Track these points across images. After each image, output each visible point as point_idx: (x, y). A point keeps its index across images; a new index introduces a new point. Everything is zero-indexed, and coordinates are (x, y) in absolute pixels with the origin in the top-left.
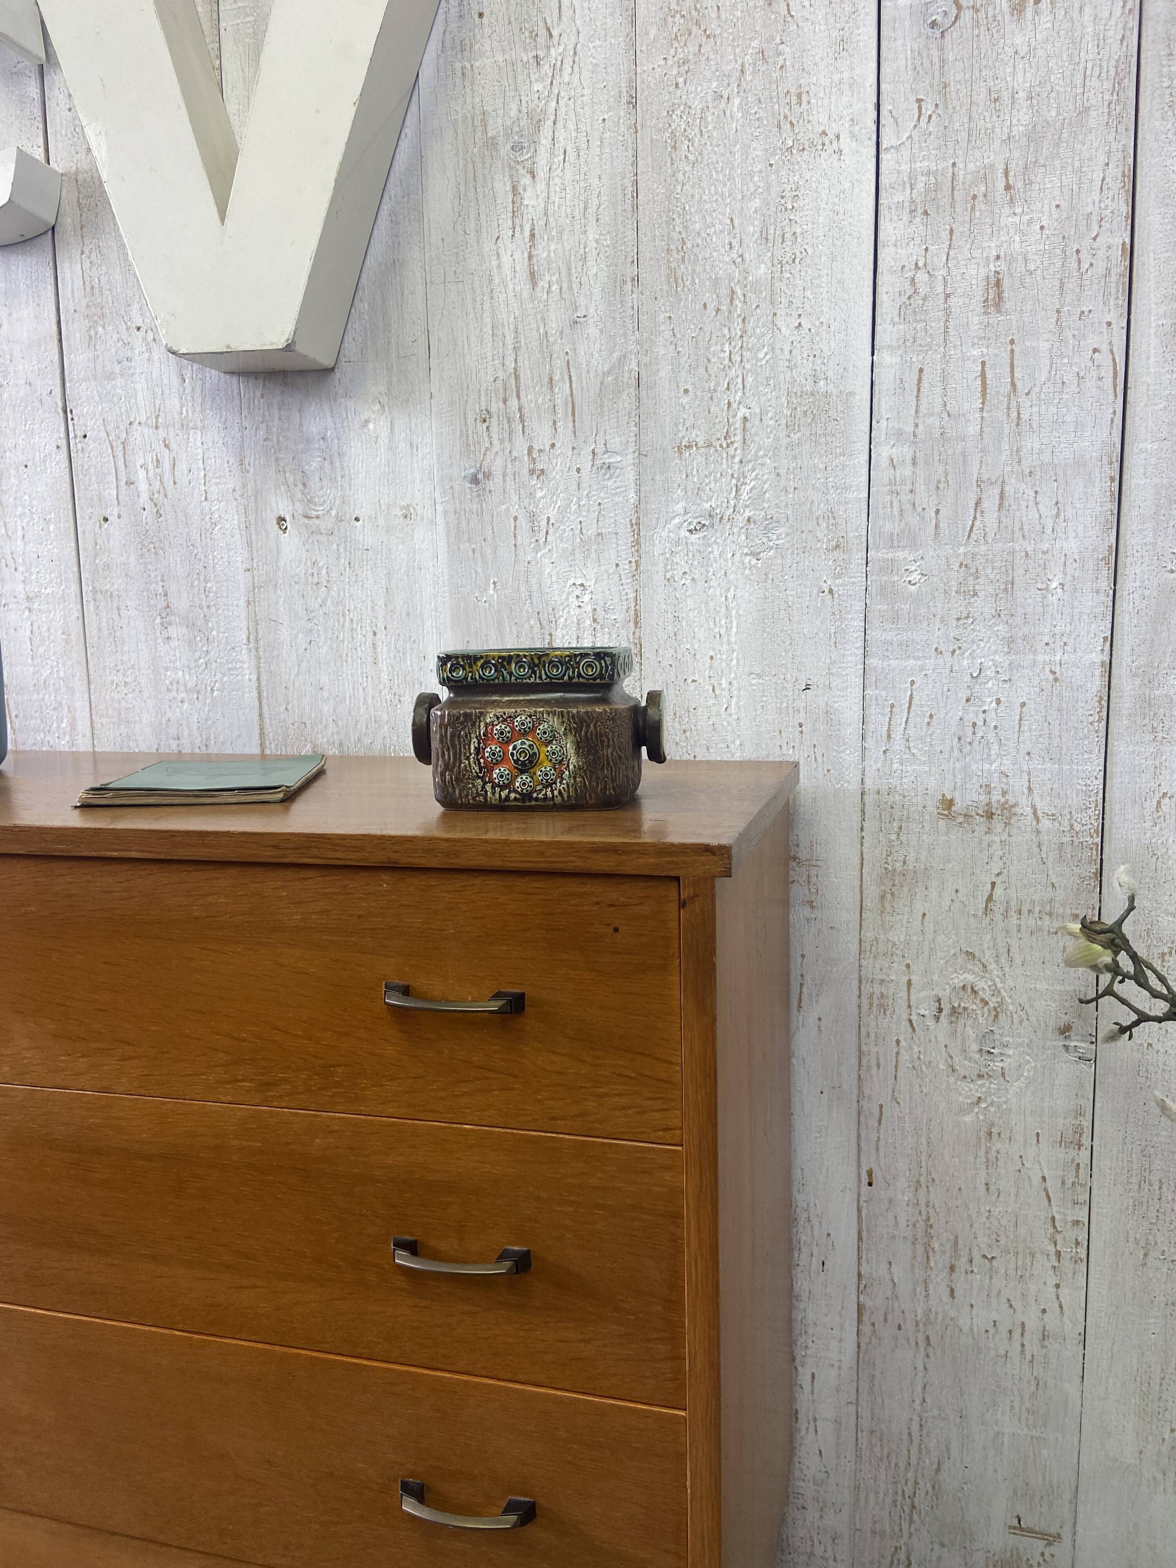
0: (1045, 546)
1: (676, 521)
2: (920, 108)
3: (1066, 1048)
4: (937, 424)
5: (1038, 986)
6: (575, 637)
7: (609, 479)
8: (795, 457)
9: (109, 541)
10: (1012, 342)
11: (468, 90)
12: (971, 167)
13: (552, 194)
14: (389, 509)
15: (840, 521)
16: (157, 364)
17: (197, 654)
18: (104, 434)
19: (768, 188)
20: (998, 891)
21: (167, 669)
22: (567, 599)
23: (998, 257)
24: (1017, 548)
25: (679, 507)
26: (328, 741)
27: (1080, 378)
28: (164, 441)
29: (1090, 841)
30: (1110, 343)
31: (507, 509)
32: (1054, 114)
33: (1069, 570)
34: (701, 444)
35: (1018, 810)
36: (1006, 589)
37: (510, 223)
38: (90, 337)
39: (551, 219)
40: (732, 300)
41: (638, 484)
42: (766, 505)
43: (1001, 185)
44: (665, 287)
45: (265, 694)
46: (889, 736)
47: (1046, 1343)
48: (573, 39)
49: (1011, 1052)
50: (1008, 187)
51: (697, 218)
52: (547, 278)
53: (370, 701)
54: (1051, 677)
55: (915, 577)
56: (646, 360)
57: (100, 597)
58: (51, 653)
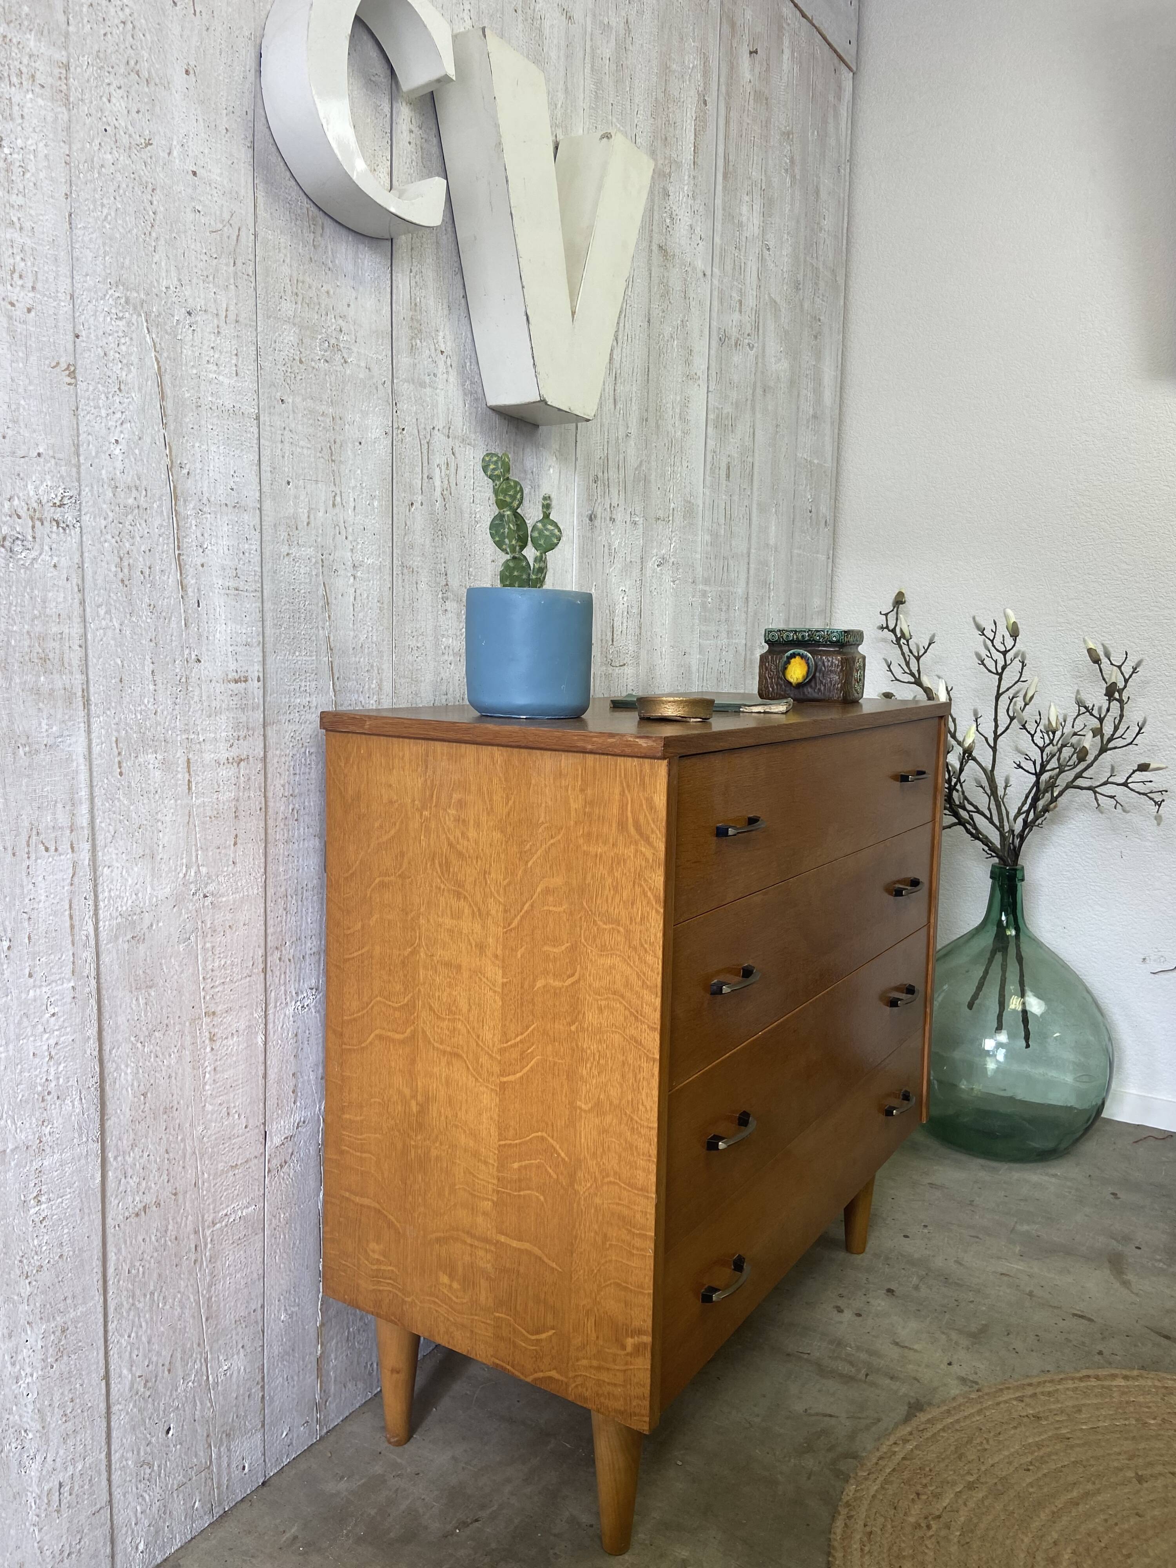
0: (735, 590)
1: (654, 559)
4: (716, 528)
6: (621, 622)
7: (635, 530)
8: (685, 533)
9: (414, 523)
10: (731, 495)
12: (725, 411)
15: (694, 568)
16: (452, 386)
18: (416, 431)
19: (682, 392)
22: (620, 599)
23: (729, 456)
24: (730, 590)
25: (654, 552)
28: (452, 449)
31: (601, 540)
34: (662, 518)
36: (728, 609)
38: (412, 346)
39: (622, 371)
40: (672, 444)
41: (643, 535)
42: (677, 556)
43: (730, 423)
44: (655, 429)
50: (732, 425)
51: (664, 396)
52: (620, 404)
57: (405, 571)
58: (368, 619)
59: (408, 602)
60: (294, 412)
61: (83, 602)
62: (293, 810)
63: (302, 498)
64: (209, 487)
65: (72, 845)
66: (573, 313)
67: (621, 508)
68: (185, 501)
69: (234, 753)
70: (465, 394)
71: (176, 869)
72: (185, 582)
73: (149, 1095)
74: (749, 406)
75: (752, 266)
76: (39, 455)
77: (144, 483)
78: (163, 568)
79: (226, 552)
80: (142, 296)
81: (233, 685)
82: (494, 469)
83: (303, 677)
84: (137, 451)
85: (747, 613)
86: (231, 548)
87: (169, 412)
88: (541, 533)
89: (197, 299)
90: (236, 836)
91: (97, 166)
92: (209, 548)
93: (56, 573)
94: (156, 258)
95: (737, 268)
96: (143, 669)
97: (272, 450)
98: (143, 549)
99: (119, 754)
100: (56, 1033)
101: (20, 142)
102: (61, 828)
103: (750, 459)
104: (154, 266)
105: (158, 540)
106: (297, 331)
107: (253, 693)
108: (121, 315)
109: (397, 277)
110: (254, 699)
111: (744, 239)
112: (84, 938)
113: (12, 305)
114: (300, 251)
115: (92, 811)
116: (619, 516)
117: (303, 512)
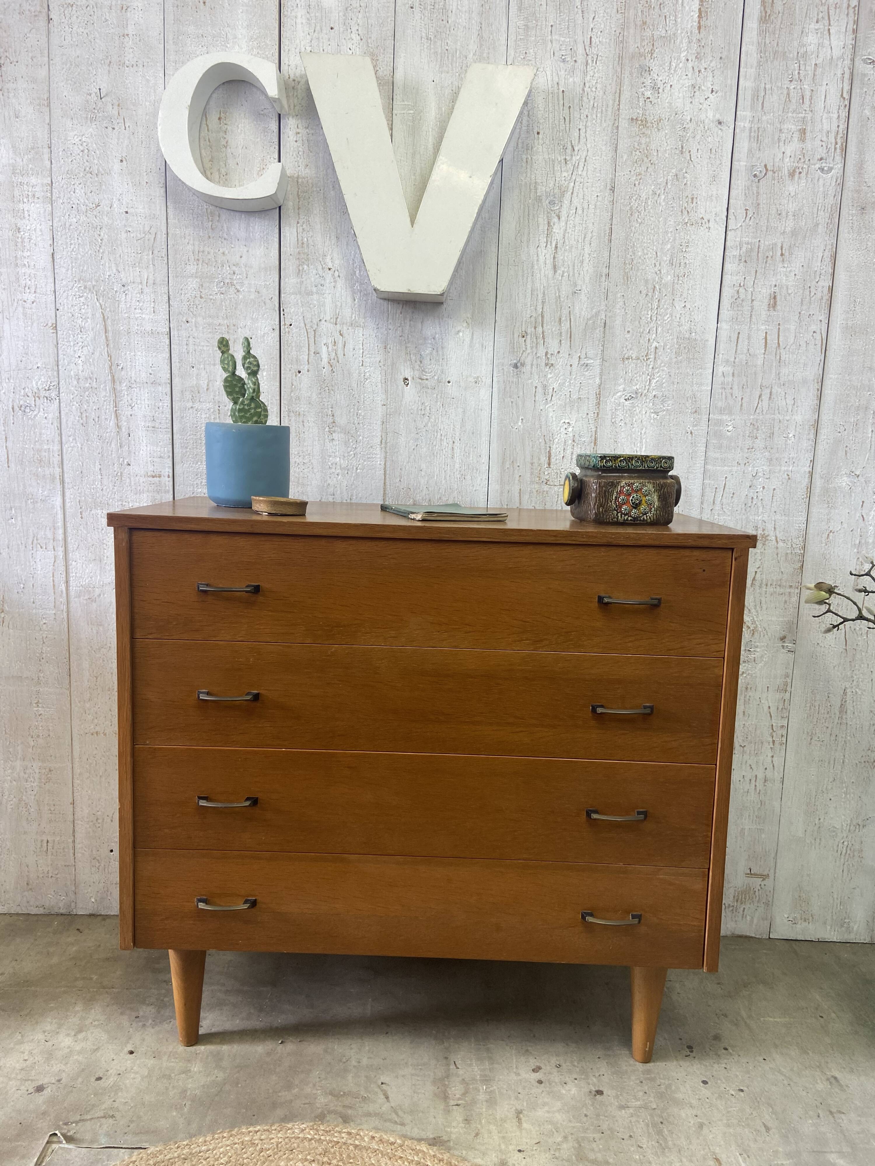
0: (788, 418)
1: (619, 394)
2: (746, 213)
3: (783, 646)
4: (744, 359)
5: (773, 619)
6: (563, 449)
7: (587, 371)
8: (678, 368)
9: (300, 384)
10: (779, 324)
11: (528, 170)
12: (767, 243)
13: (568, 228)
14: (467, 378)
15: (697, 399)
16: (340, 289)
17: (349, 449)
18: (303, 325)
19: (675, 239)
20: (758, 576)
21: (330, 456)
22: (560, 430)
23: (776, 286)
24: (776, 417)
25: (621, 388)
26: (422, 499)
27: (807, 344)
28: (340, 332)
29: (799, 552)
30: (821, 329)
31: (532, 383)
32: (803, 224)
33: (798, 429)
34: (634, 358)
35: (769, 538)
36: (770, 437)
37: (545, 240)
38: (299, 270)
39: (567, 241)
40: (654, 290)
41: (601, 375)
42: (663, 390)
43: (779, 253)
44: (622, 281)
45: (388, 472)
46: (714, 502)
47: (766, 784)
48: (585, 153)
49: (758, 650)
50: (782, 255)
51: (640, 250)
52: (562, 269)
53: (448, 478)
54: (787, 477)
55: (730, 428)
56: (609, 314)
57: (292, 414)
60: (196, 327)
61: (61, 435)
63: (203, 374)
64: (135, 374)
65: (54, 547)
67: (564, 355)
68: (120, 383)
70: (354, 293)
72: (120, 424)
73: (99, 678)
76: (38, 367)
77: (95, 376)
78: (107, 417)
79: (147, 407)
80: (94, 283)
81: (151, 479)
84: (91, 360)
86: (150, 406)
87: (110, 338)
89: (129, 277)
91: (67, 226)
92: (136, 406)
93: (46, 421)
94: (103, 262)
96: (95, 468)
97: (179, 350)
98: (94, 408)
99: (81, 508)
100: (46, 632)
101: (28, 228)
102: (49, 539)
104: (101, 267)
105: (104, 403)
106: (198, 280)
107: (165, 484)
108: (82, 295)
109: (285, 230)
110: (166, 487)
112: (60, 592)
113: (25, 301)
114: (201, 234)
115: (65, 533)
116: (560, 362)
117: (204, 384)
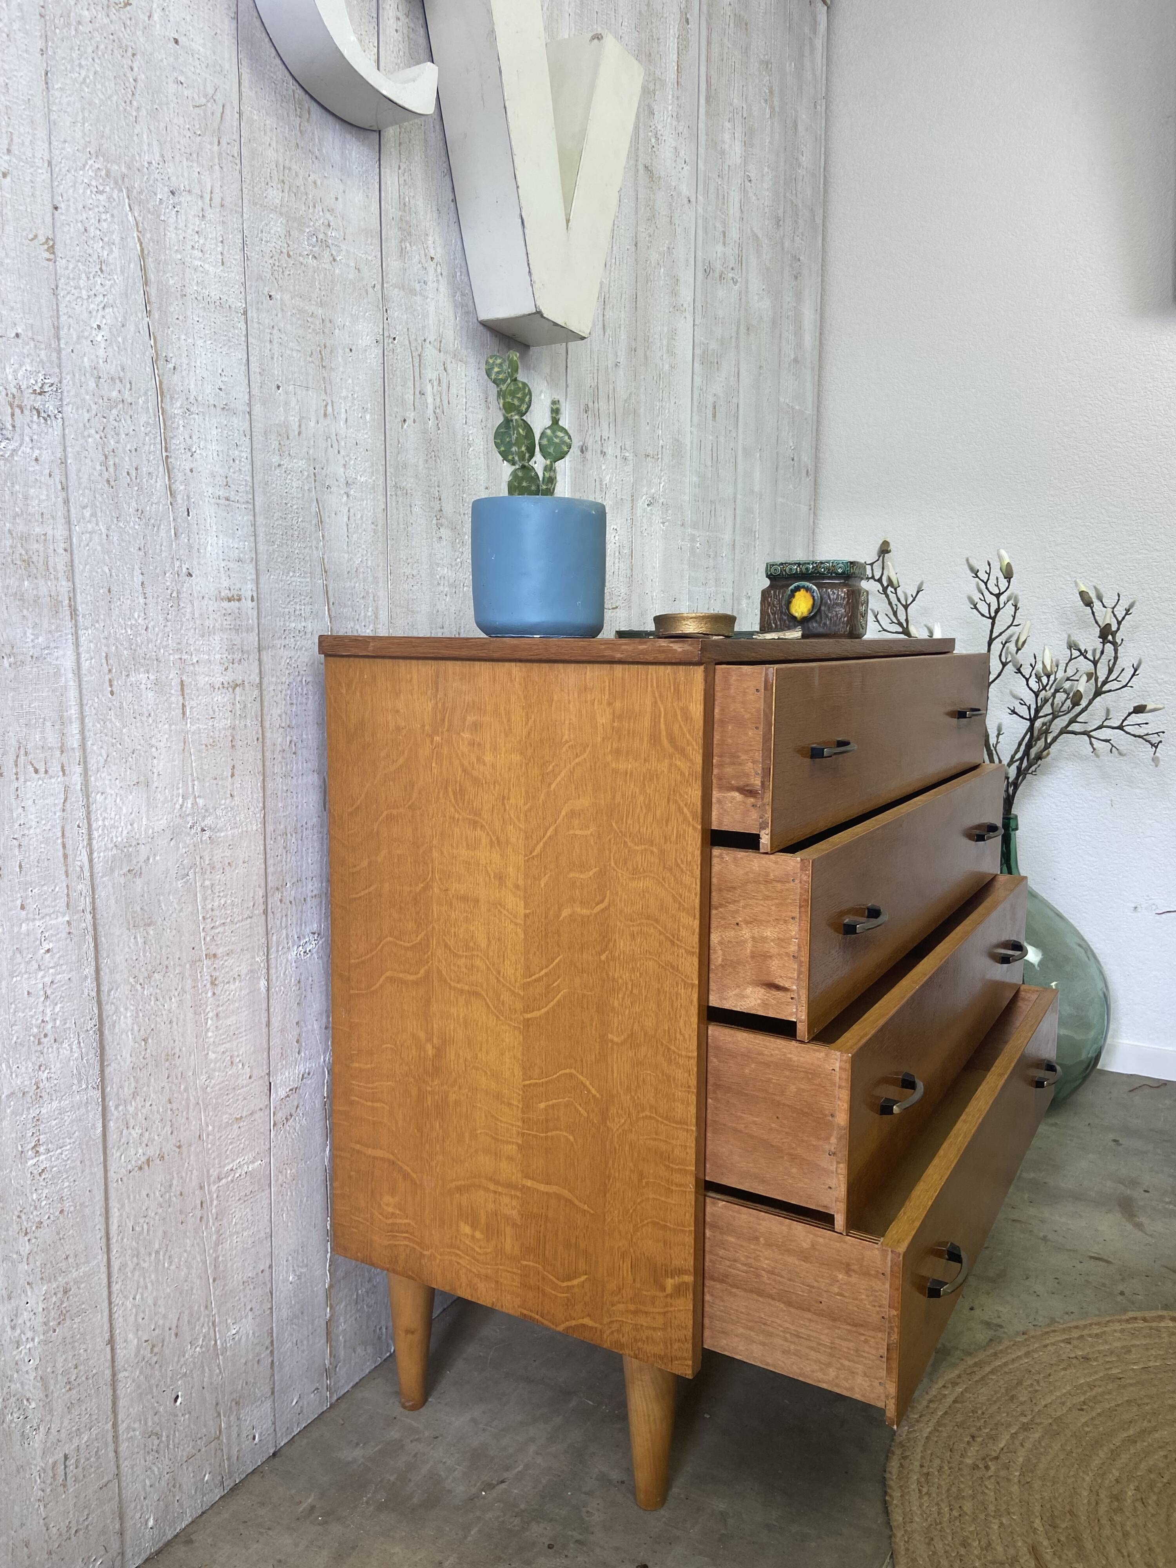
0: (723, 537)
1: (644, 498)
2: (702, 310)
4: (703, 469)
6: (613, 562)
7: (625, 466)
8: (673, 473)
9: (407, 442)
10: (717, 437)
15: (683, 510)
18: (407, 342)
19: (669, 323)
23: (715, 395)
24: (718, 535)
25: (644, 490)
28: (444, 364)
30: (735, 447)
31: (593, 473)
34: (651, 456)
38: (402, 249)
40: (660, 378)
41: (634, 472)
42: (666, 497)
43: (716, 360)
51: (652, 326)
52: (608, 332)
56: (637, 399)
57: (399, 493)
58: (362, 542)
59: (402, 526)
60: (282, 310)
61: (66, 502)
62: (291, 742)
63: (292, 405)
64: (196, 385)
65: (62, 767)
66: (568, 221)
67: (611, 442)
68: (172, 398)
69: (229, 677)
70: (456, 306)
71: (172, 800)
72: (173, 487)
73: (150, 1040)
74: (733, 344)
75: (735, 197)
76: (17, 335)
77: (129, 375)
78: (151, 470)
79: (216, 457)
80: (124, 170)
81: (225, 604)
82: (498, 373)
83: (298, 600)
84: (120, 339)
85: (733, 560)
86: (220, 453)
87: (153, 299)
88: (550, 440)
89: (181, 178)
90: (234, 766)
92: (198, 452)
93: (37, 468)
94: (138, 130)
95: (721, 197)
96: (133, 581)
97: (260, 350)
98: (129, 447)
99: (110, 671)
100: (51, 971)
102: (51, 748)
103: (735, 400)
104: (135, 138)
105: (145, 440)
106: (284, 222)
107: (247, 613)
108: (101, 188)
109: (385, 172)
110: (248, 620)
111: (727, 168)
112: (78, 869)
114: (287, 135)
115: (82, 732)
116: (610, 451)
117: (294, 421)
